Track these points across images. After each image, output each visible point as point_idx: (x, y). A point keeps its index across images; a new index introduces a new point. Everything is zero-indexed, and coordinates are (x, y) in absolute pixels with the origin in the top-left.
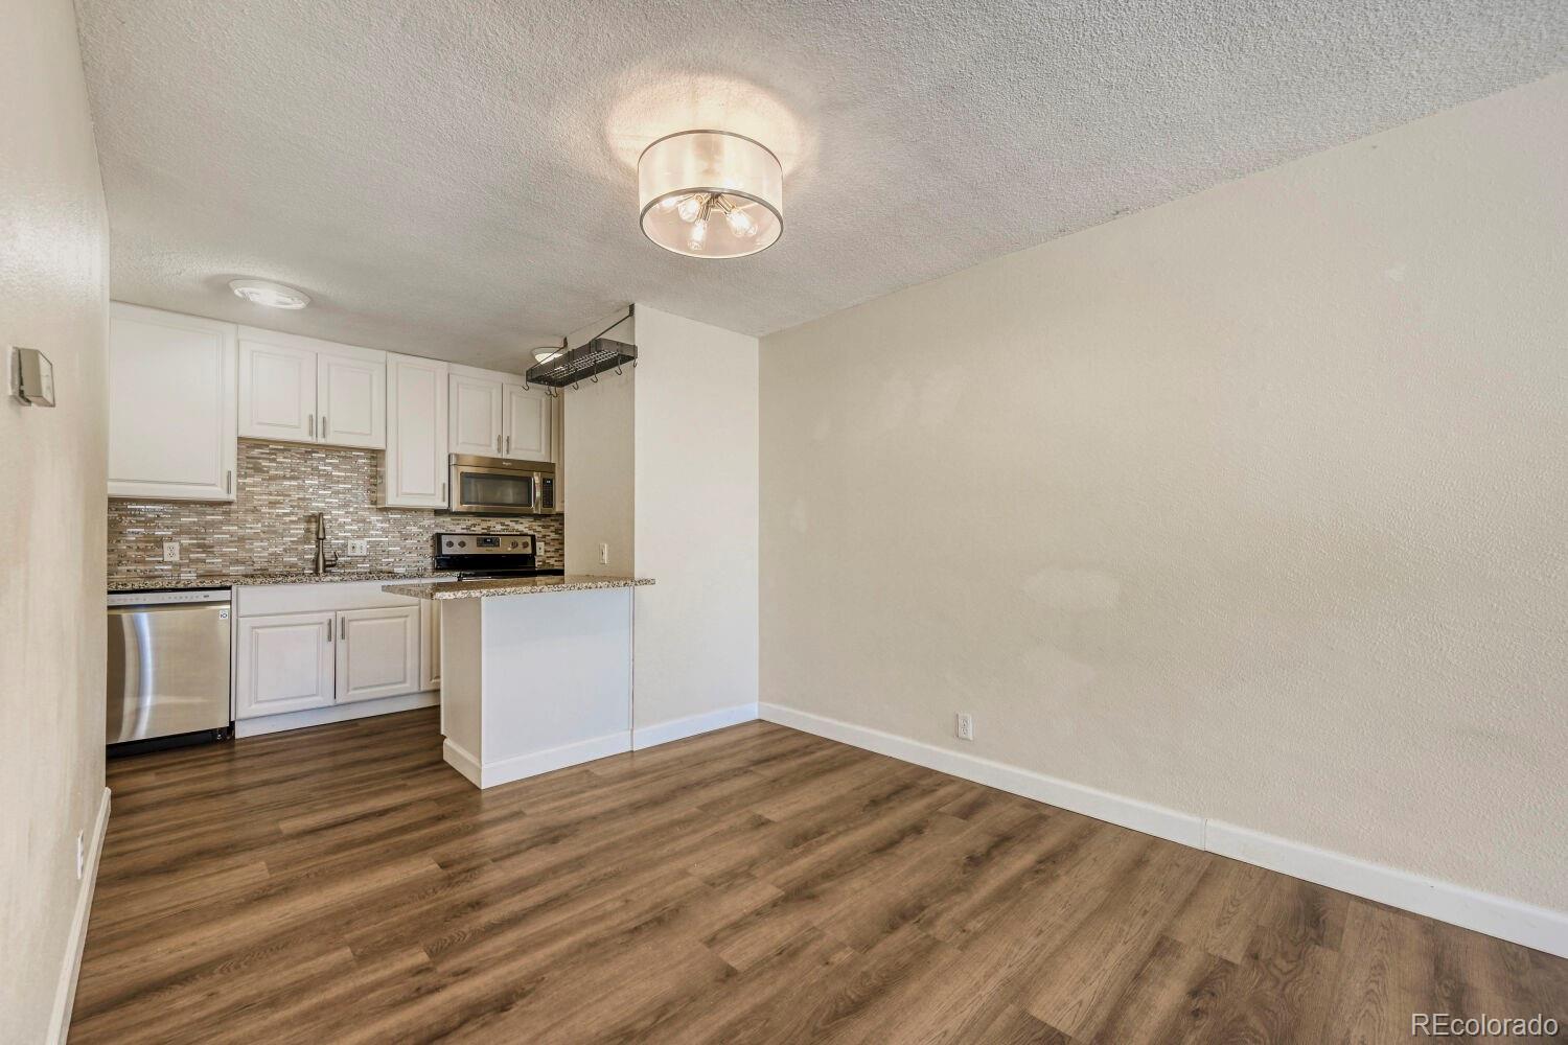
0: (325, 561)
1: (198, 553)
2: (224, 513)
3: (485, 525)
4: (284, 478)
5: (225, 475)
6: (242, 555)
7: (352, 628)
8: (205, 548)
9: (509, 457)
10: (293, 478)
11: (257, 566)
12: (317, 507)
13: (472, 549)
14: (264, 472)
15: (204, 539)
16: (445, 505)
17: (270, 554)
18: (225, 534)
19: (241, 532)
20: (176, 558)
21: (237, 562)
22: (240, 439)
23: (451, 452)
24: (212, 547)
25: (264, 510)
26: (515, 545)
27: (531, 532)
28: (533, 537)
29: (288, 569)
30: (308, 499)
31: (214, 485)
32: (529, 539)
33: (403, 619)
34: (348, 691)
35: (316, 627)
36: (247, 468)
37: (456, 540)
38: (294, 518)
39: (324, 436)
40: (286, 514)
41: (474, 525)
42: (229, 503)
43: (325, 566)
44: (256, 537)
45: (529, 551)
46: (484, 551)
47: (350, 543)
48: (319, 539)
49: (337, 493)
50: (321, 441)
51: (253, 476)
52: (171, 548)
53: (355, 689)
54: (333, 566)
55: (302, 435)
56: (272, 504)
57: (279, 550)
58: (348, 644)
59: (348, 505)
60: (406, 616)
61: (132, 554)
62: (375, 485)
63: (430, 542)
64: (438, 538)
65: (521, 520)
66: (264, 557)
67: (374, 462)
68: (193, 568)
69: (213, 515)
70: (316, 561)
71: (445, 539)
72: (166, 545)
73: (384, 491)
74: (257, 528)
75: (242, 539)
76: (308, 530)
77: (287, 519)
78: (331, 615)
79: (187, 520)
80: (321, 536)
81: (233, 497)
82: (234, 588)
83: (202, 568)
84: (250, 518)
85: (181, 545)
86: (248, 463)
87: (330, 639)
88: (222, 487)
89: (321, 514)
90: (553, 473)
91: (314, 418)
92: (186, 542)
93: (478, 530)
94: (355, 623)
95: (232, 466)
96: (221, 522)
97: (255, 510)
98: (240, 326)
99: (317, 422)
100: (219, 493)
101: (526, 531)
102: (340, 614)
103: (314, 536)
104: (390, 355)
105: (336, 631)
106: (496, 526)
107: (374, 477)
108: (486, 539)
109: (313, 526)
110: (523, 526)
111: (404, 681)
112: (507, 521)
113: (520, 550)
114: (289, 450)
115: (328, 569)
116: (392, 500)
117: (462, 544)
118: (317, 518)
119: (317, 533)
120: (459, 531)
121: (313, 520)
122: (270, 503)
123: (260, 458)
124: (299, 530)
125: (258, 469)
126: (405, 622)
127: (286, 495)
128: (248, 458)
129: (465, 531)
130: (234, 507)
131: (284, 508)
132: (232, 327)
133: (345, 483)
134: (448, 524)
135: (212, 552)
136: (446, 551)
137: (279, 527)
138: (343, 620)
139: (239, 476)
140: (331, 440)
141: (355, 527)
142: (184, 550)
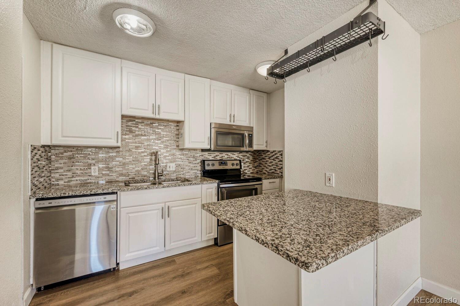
0: (158, 174)
1: (106, 171)
2: (117, 152)
3: (221, 156)
4: (142, 135)
5: (116, 133)
6: (124, 172)
7: (172, 210)
8: (109, 168)
9: (234, 124)
10: (145, 135)
11: (130, 177)
12: (155, 149)
13: (217, 167)
14: (133, 132)
15: (108, 164)
16: (208, 147)
17: (136, 171)
18: (118, 162)
19: (124, 161)
20: (97, 174)
21: (122, 175)
22: (123, 117)
23: (211, 122)
24: (112, 168)
25: (133, 150)
26: (233, 165)
27: (238, 159)
28: (240, 161)
29: (143, 178)
30: (151, 145)
31: (111, 139)
32: (238, 162)
33: (194, 205)
34: (171, 243)
35: (156, 211)
36: (126, 131)
37: (210, 163)
38: (146, 154)
39: (159, 114)
40: (142, 152)
41: (217, 156)
42: (119, 147)
43: (158, 176)
44: (130, 163)
45: (238, 167)
46: (221, 167)
47: (168, 165)
48: (156, 164)
49: (163, 142)
50: (157, 117)
51: (128, 135)
52: (95, 169)
53: (174, 242)
54: (161, 176)
55: (149, 114)
56: (137, 148)
57: (139, 169)
58: (171, 219)
59: (168, 148)
60: (196, 204)
61: (79, 172)
62: (178, 138)
63: (200, 164)
64: (203, 162)
65: (234, 153)
66: (133, 172)
67: (178, 128)
68: (104, 178)
69: (112, 153)
70: (155, 174)
71: (206, 163)
72: (92, 168)
73: (184, 141)
74: (130, 159)
75: (124, 164)
76: (151, 160)
77: (143, 154)
78: (163, 205)
79: (101, 155)
80: (157, 163)
81: (119, 144)
82: (118, 193)
83: (108, 178)
84: (128, 154)
85: (99, 167)
86: (127, 128)
87: (163, 218)
88: (114, 140)
89: (157, 152)
90: (252, 131)
91: (154, 105)
92: (101, 166)
93: (218, 158)
94: (173, 208)
95: (119, 129)
96: (116, 156)
97: (130, 150)
98: (123, 60)
99: (156, 108)
100: (113, 143)
101: (237, 158)
102: (167, 204)
103: (154, 162)
104: (186, 75)
105: (166, 213)
106: (225, 156)
107: (178, 135)
108: (222, 162)
109: (153, 158)
110: (235, 156)
111: (195, 237)
112: (229, 154)
113: (235, 167)
114: (144, 122)
115: (159, 177)
116: (187, 145)
117: (213, 165)
118: (155, 154)
119: (155, 161)
120: (211, 159)
121: (153, 154)
122: (136, 147)
123: (131, 126)
124: (147, 159)
125: (131, 131)
126: (195, 207)
127: (142, 143)
128: (127, 126)
129: (213, 159)
130: (121, 149)
131: (141, 149)
132: (119, 60)
133: (166, 138)
134: (206, 155)
135: (112, 171)
136: (207, 168)
137: (140, 158)
138: (169, 207)
139: (122, 135)
140: (162, 116)
141: (170, 158)
142: (100, 169)
